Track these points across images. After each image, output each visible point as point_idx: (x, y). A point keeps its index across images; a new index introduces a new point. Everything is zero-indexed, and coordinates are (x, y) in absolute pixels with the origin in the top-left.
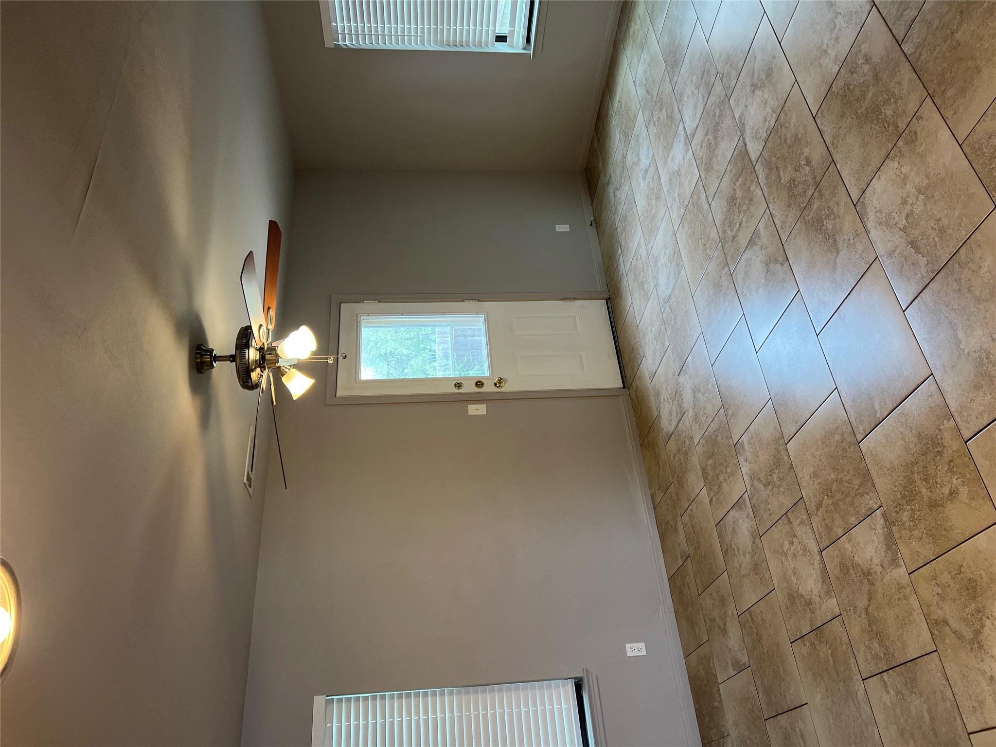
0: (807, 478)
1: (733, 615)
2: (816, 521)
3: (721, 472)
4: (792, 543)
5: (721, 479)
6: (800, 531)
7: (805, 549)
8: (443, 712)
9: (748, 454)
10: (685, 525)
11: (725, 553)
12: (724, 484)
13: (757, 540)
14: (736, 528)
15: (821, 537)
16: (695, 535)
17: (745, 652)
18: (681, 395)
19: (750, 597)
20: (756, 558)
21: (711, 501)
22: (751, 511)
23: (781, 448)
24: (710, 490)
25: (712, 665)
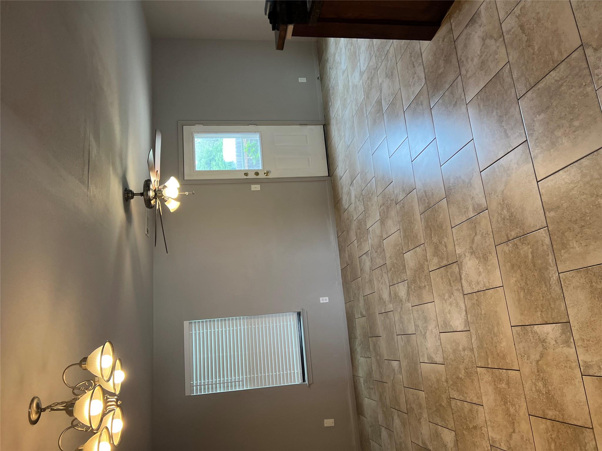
0: (388, 257)
1: (362, 295)
2: (389, 274)
3: (362, 237)
4: (382, 279)
5: (362, 240)
6: (385, 276)
7: (385, 283)
8: (240, 326)
9: (371, 236)
10: (348, 251)
11: (361, 270)
12: (362, 243)
13: (371, 271)
14: (365, 262)
15: (390, 281)
16: (351, 256)
17: (365, 310)
18: (350, 195)
19: (367, 292)
20: (370, 277)
21: (358, 247)
22: (370, 258)
23: (382, 241)
24: (358, 242)
25: (354, 310)
